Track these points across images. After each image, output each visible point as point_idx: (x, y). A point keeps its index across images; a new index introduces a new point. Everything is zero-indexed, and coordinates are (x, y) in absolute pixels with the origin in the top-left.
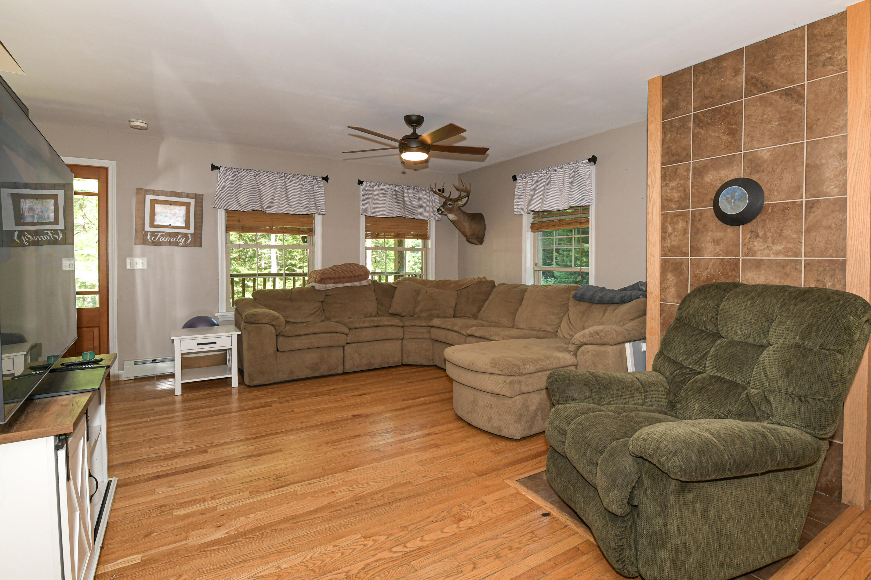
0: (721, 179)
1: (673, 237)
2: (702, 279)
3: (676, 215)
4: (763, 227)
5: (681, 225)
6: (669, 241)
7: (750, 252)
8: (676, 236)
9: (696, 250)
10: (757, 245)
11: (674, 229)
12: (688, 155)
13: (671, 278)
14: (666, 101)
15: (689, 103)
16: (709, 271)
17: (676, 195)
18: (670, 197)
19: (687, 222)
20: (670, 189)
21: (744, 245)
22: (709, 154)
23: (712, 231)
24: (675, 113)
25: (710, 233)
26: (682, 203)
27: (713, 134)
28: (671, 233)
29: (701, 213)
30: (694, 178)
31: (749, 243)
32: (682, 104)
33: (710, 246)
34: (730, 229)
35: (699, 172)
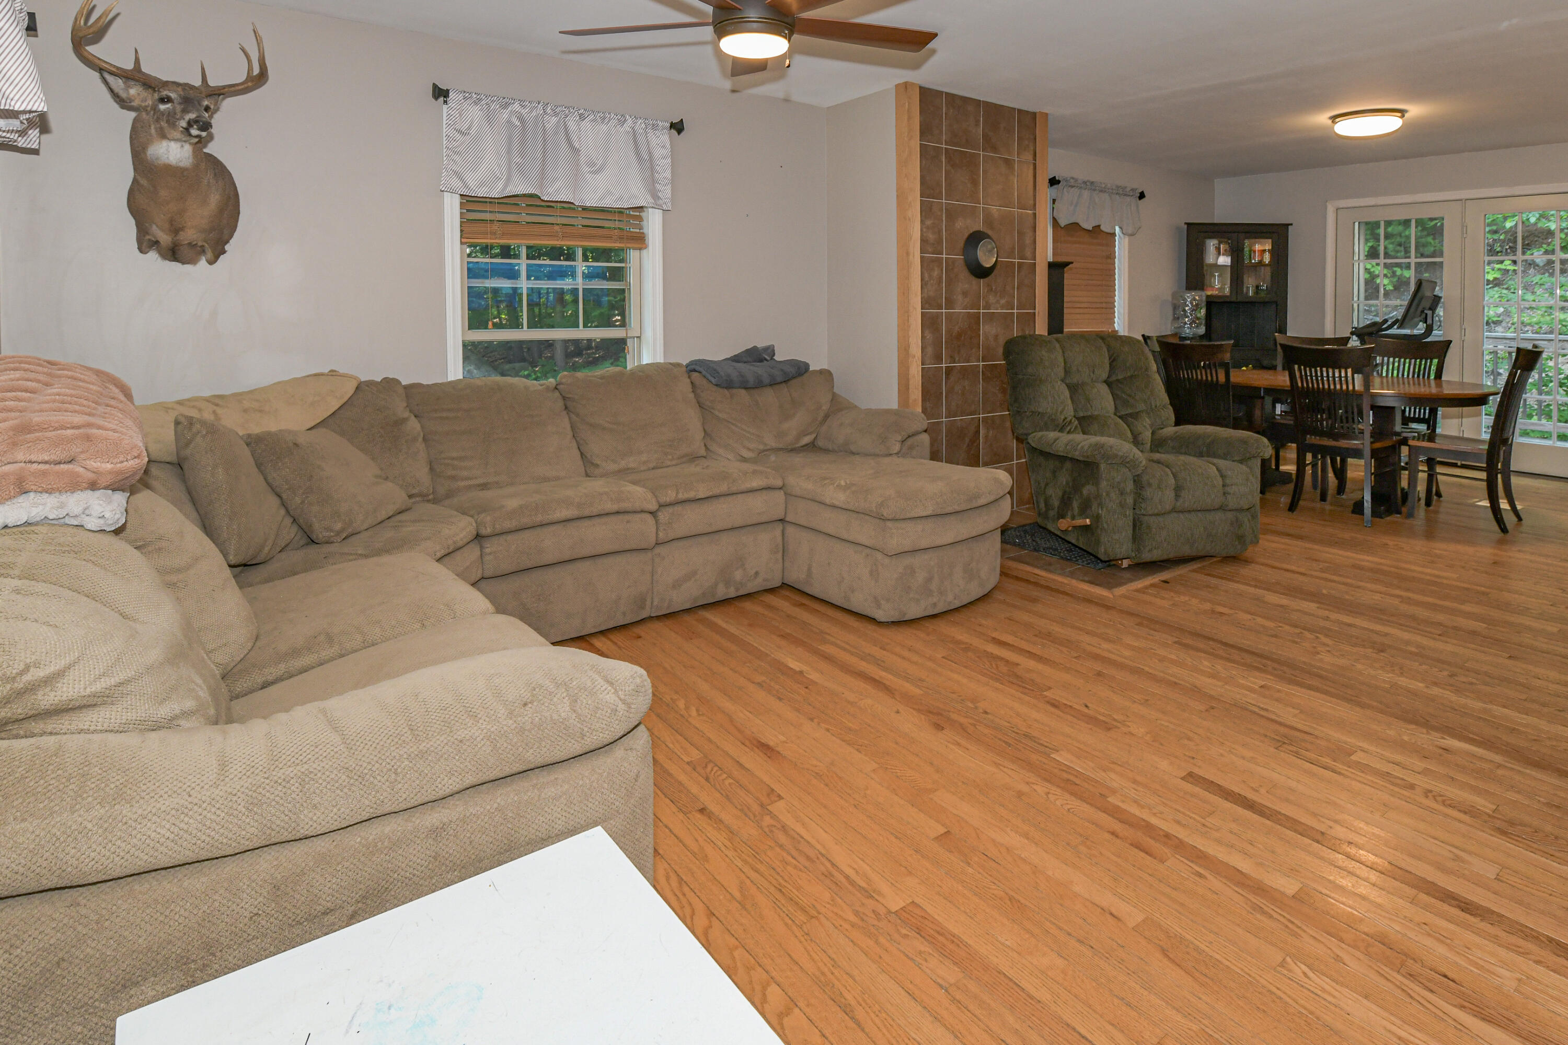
0: (967, 229)
1: (929, 286)
2: (954, 334)
3: (933, 261)
4: (995, 282)
5: (936, 273)
6: (927, 288)
7: (987, 305)
8: (932, 284)
9: (949, 302)
10: (991, 299)
11: (931, 277)
12: (941, 193)
13: (928, 336)
14: (922, 119)
16: (959, 324)
17: (931, 235)
18: (927, 238)
19: (942, 270)
20: (926, 227)
22: (958, 198)
23: (961, 282)
25: (960, 284)
26: (937, 246)
27: (960, 177)
28: (928, 282)
29: (954, 262)
30: (946, 221)
31: (986, 296)
33: (960, 298)
34: (974, 281)
35: (951, 215)
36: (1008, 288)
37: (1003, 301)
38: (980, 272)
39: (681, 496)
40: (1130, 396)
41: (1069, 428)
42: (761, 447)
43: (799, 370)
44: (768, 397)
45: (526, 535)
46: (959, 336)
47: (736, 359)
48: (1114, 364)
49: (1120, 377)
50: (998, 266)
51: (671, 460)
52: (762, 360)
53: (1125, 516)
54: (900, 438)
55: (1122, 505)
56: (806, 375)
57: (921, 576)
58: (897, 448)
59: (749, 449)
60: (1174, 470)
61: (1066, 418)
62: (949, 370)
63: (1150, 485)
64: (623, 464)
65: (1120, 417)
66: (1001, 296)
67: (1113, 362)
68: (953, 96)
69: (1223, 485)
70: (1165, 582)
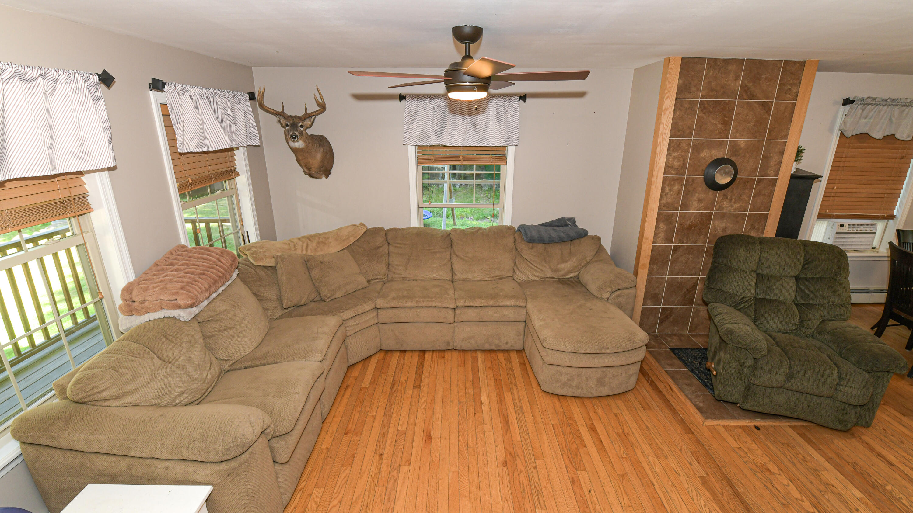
0: (711, 156)
1: (668, 196)
2: (685, 226)
3: (674, 180)
4: (731, 192)
5: (676, 187)
6: (665, 199)
7: (720, 208)
8: (671, 195)
9: (685, 206)
10: (726, 204)
11: (671, 190)
12: (691, 133)
13: (662, 226)
14: (681, 82)
15: (699, 90)
16: (691, 220)
17: (676, 164)
18: (671, 164)
19: (682, 186)
20: (672, 158)
21: (717, 203)
22: (706, 135)
23: (699, 193)
24: (687, 95)
25: (697, 195)
26: (680, 171)
27: (712, 121)
28: (668, 193)
29: (694, 179)
30: (692, 152)
31: (721, 202)
32: (693, 89)
33: (695, 204)
34: (711, 192)
35: (697, 148)
36: (744, 197)
37: (736, 206)
38: (715, 187)
39: (466, 304)
40: (812, 292)
41: (743, 305)
42: (542, 276)
43: (583, 234)
44: (556, 250)
45: (394, 311)
46: (689, 228)
47: (550, 224)
49: (809, 276)
50: (737, 181)
51: (489, 278)
52: (566, 225)
53: (741, 379)
54: (610, 290)
55: (740, 372)
56: (585, 238)
58: (607, 295)
59: (535, 276)
61: (744, 298)
62: (676, 249)
63: (762, 368)
64: (466, 276)
65: (797, 305)
66: (735, 203)
67: (806, 265)
68: (716, 60)
69: (837, 384)
70: (757, 428)
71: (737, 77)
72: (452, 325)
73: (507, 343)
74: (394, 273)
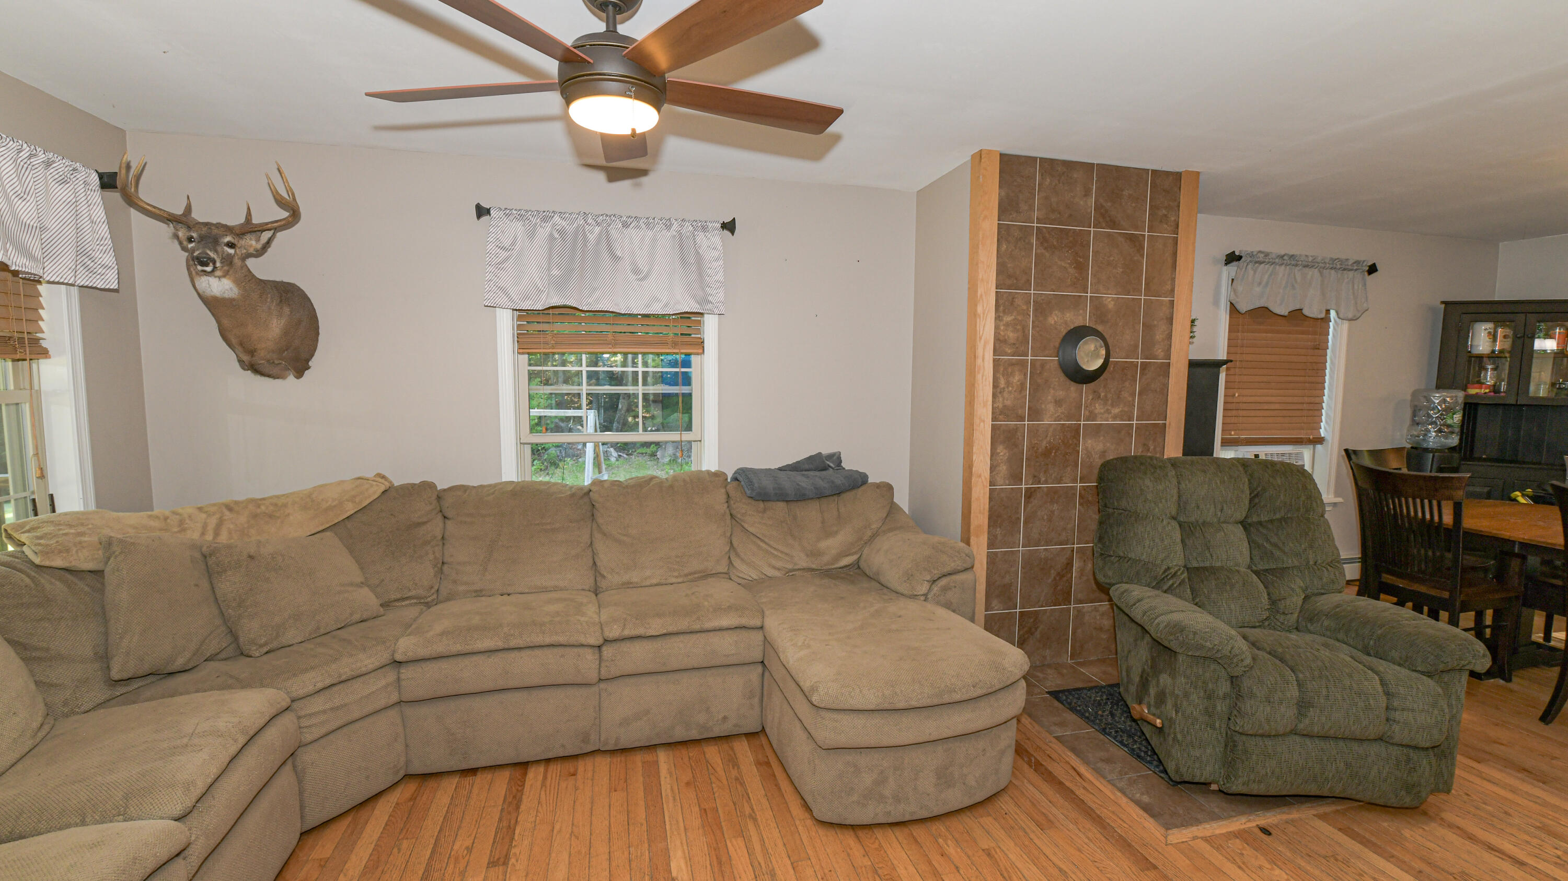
0: (1066, 323)
1: (1006, 394)
2: (1040, 450)
3: (1012, 364)
4: (1105, 387)
5: (1016, 378)
6: (1001, 399)
7: (1092, 416)
8: (1010, 392)
9: (1035, 413)
10: (1098, 408)
11: (1008, 384)
12: (1029, 281)
13: (1001, 449)
14: (1003, 194)
15: (1031, 208)
16: (1048, 439)
17: (1011, 335)
18: (1004, 336)
19: (1025, 375)
20: (1004, 325)
21: (1086, 407)
22: (1054, 287)
23: (1054, 389)
24: (1014, 216)
25: (1052, 391)
26: (1020, 347)
27: (1059, 263)
28: (1004, 388)
29: (1043, 364)
30: (1035, 316)
31: (1091, 404)
32: (1024, 207)
33: (1051, 408)
34: (1073, 387)
35: (1042, 308)
36: (1125, 394)
37: (1116, 411)
38: (1080, 376)
39: (627, 633)
40: (1275, 545)
41: (1171, 582)
42: (790, 566)
43: (858, 481)
44: (810, 513)
45: (444, 665)
46: (1047, 453)
47: (793, 466)
48: (1257, 500)
49: (1264, 518)
50: (1111, 368)
51: (677, 577)
52: (825, 468)
53: (1213, 727)
54: (928, 578)
55: (1209, 713)
56: (863, 488)
57: (868, 779)
58: (924, 589)
59: (774, 568)
60: (1301, 676)
61: (1169, 568)
62: (1030, 494)
63: (1252, 695)
64: (626, 578)
65: (1257, 573)
66: (1113, 406)
67: (1255, 498)
68: (1052, 161)
69: (1387, 708)
70: (1265, 831)
71: (1087, 193)
72: (595, 689)
73: (725, 718)
74: (455, 582)
